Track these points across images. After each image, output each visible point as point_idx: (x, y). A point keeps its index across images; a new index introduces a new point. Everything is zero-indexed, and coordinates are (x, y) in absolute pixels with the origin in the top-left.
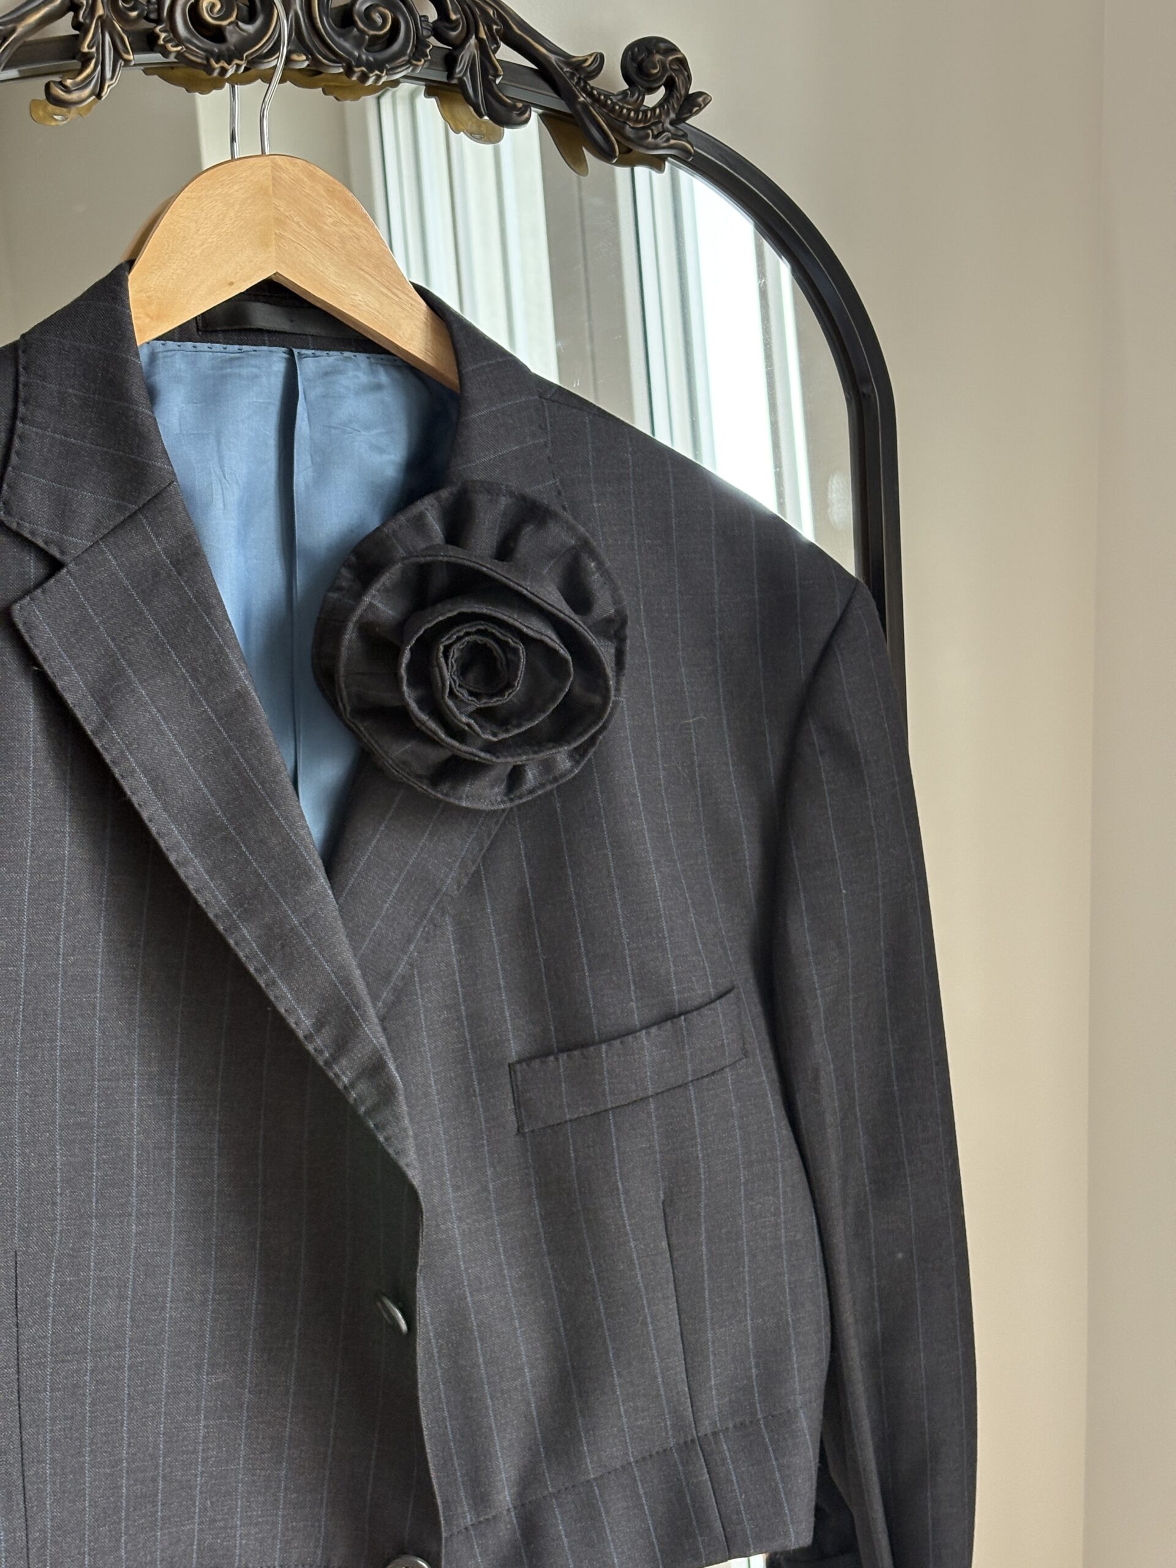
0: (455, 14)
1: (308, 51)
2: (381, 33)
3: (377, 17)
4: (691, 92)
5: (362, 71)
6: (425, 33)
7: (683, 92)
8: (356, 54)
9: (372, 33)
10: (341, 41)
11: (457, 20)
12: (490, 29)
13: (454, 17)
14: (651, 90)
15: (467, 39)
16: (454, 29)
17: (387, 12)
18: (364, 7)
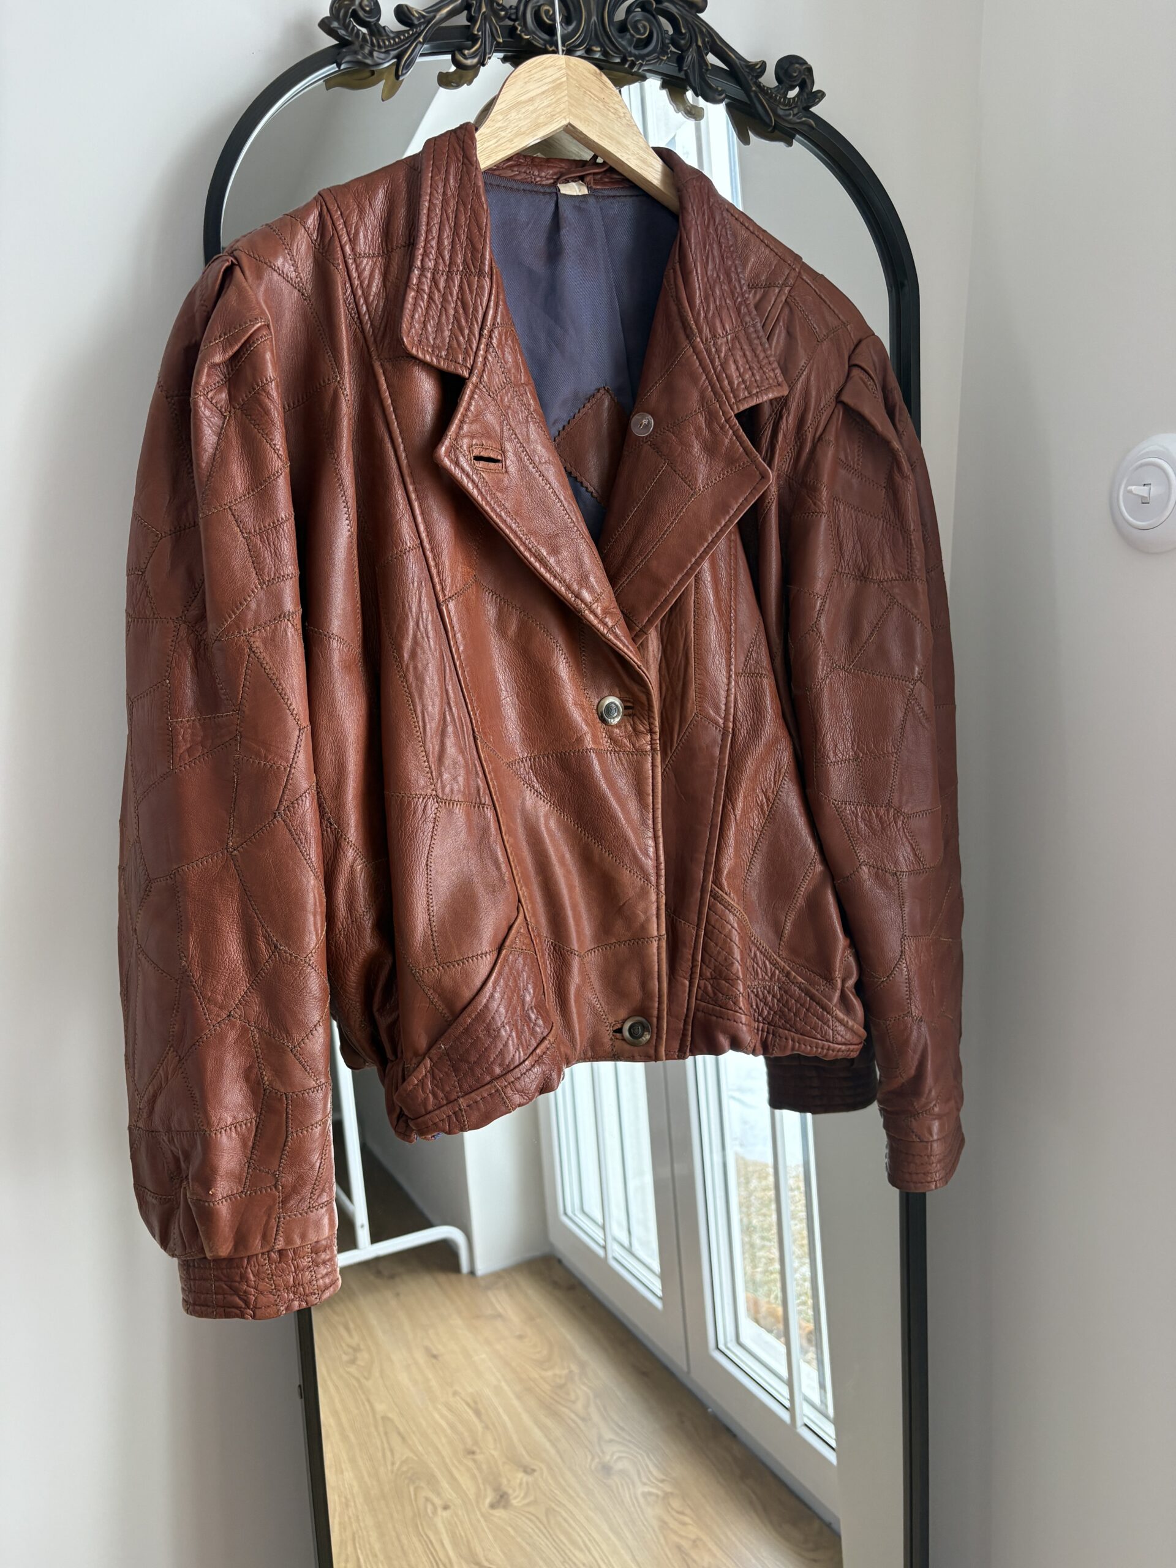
0: (685, 29)
1: (601, 46)
2: (643, 37)
3: (640, 26)
4: (814, 90)
5: (632, 60)
6: (667, 41)
7: (809, 90)
8: (629, 49)
9: (638, 36)
10: (620, 40)
11: (685, 33)
12: (703, 41)
13: (684, 31)
14: (792, 88)
15: (690, 46)
16: (683, 39)
17: (647, 24)
18: (633, 21)
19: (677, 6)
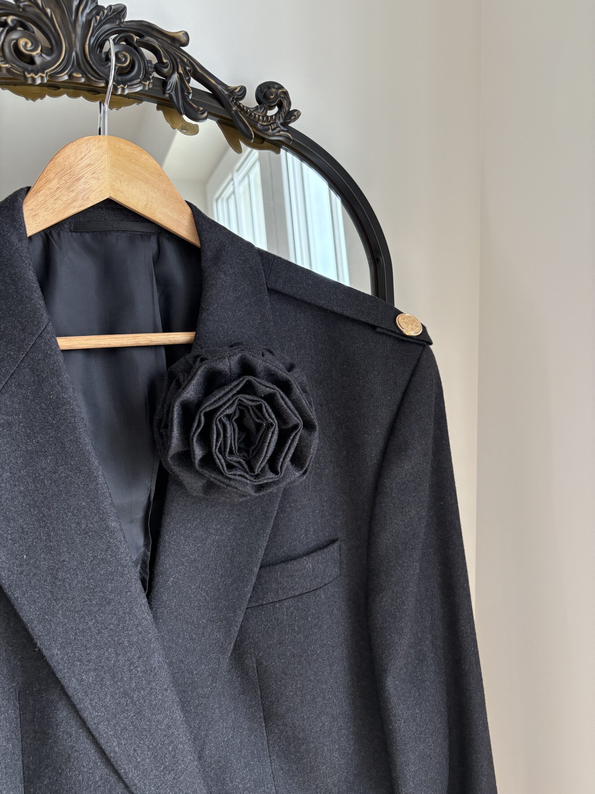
0: (166, 59)
1: (83, 72)
2: (124, 65)
6: (150, 69)
7: (287, 109)
9: (119, 65)
10: (102, 68)
11: (166, 63)
12: (185, 69)
15: (173, 73)
16: (166, 67)
17: (128, 55)
19: (159, 40)
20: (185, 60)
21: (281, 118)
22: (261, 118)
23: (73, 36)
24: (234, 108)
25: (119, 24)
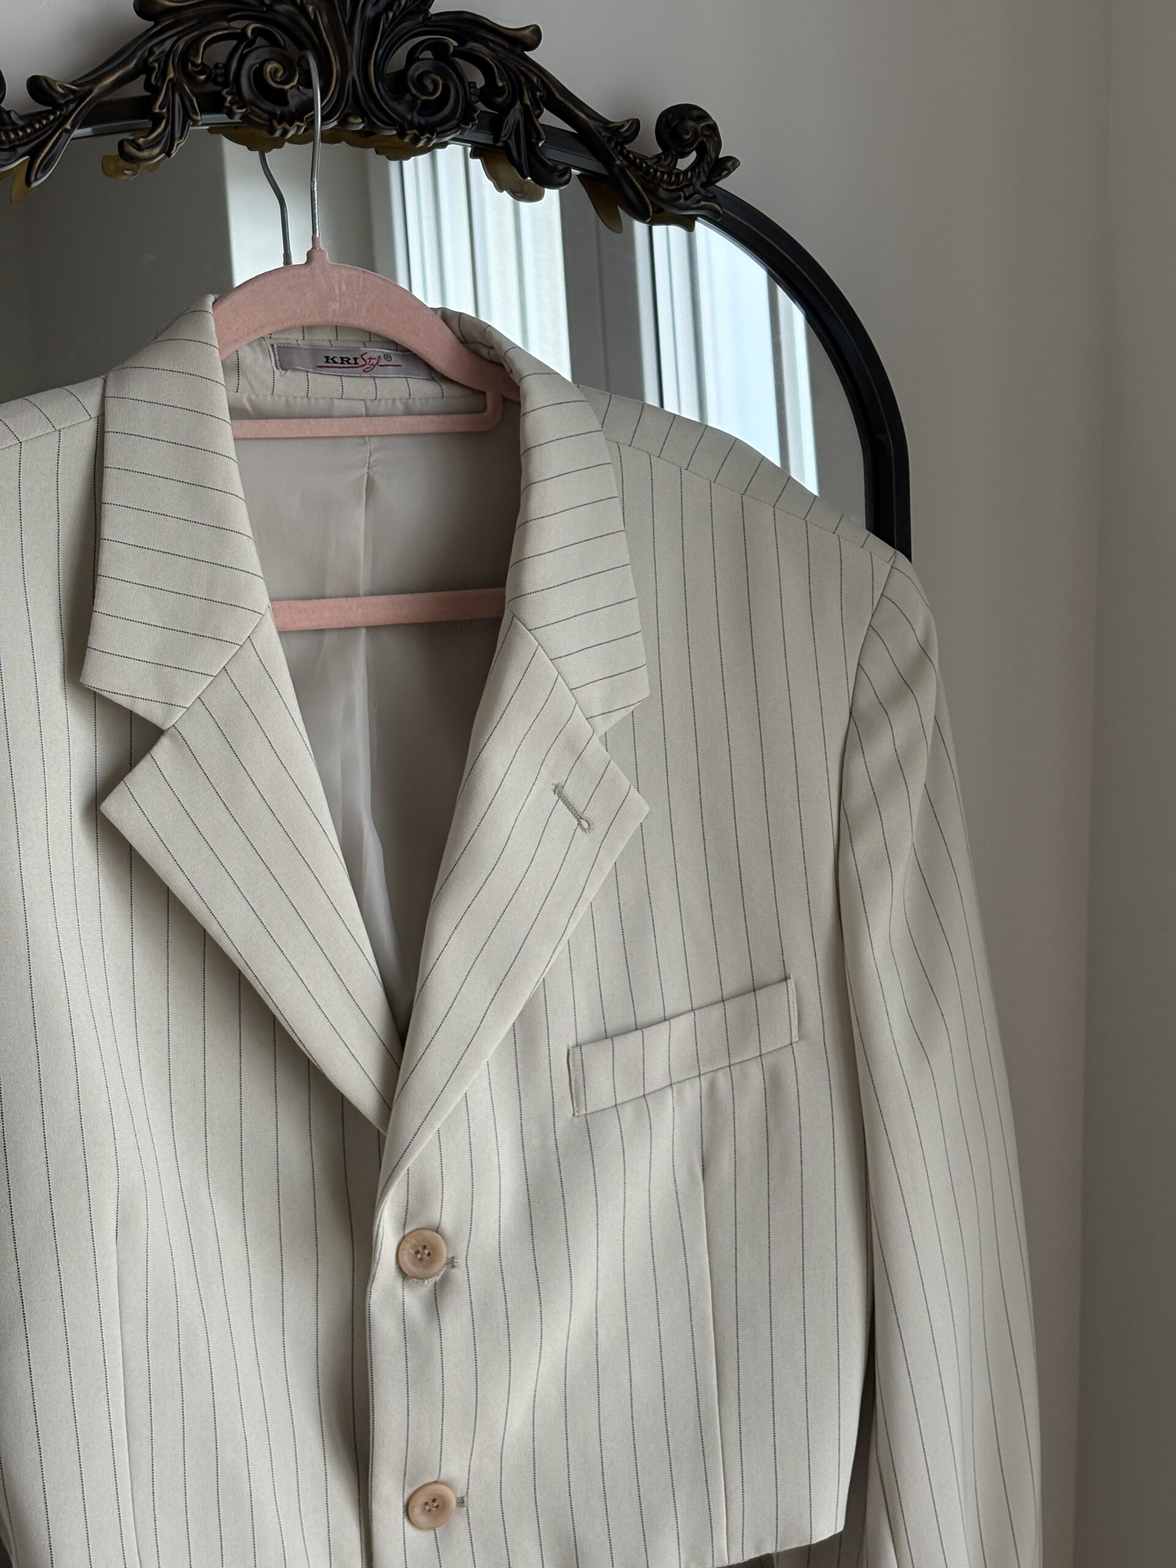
0: (502, 81)
1: (364, 115)
2: (433, 98)
3: (428, 83)
4: (721, 156)
5: (415, 134)
6: (473, 99)
7: (713, 155)
8: (409, 117)
9: (424, 98)
10: (395, 105)
11: (503, 87)
12: (534, 95)
13: (500, 84)
14: (684, 155)
15: (512, 104)
16: (501, 95)
17: (438, 78)
18: (417, 74)
19: (491, 44)
20: (535, 80)
21: (702, 174)
22: (666, 177)
23: (349, 49)
24: (618, 162)
25: (422, 22)
